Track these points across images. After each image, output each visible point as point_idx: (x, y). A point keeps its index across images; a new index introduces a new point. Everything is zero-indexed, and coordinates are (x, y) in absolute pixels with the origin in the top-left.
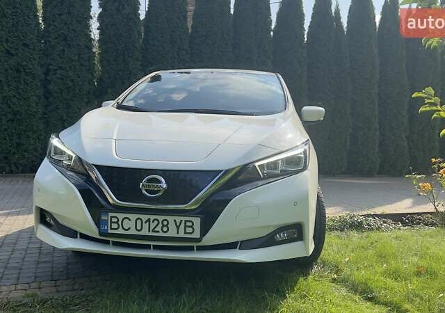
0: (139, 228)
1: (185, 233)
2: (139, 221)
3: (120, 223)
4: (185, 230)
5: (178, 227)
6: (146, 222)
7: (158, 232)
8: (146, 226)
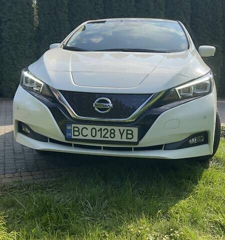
0: (94, 135)
1: (127, 138)
2: (94, 130)
3: (80, 131)
4: (127, 136)
5: (122, 135)
6: (98, 131)
7: (108, 137)
8: (99, 133)
